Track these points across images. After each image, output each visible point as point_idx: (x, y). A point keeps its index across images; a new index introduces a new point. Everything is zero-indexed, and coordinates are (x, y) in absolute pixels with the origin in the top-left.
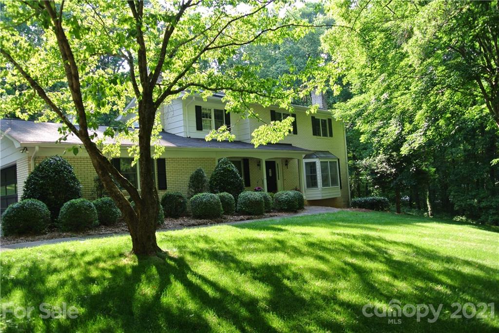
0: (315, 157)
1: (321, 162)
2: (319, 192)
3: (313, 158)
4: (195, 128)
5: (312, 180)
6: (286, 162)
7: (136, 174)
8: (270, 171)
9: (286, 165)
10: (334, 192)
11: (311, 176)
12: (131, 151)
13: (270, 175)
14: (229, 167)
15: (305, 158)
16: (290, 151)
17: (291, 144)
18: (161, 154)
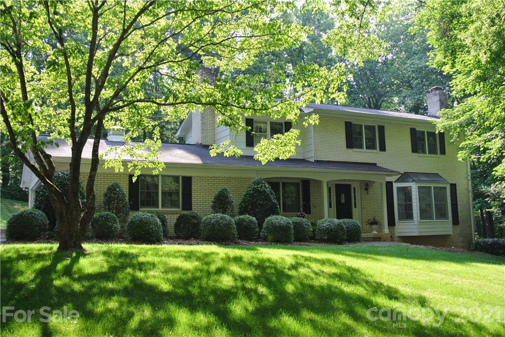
0: (411, 180)
1: (419, 187)
2: (415, 227)
3: (407, 182)
4: (245, 144)
5: (406, 210)
6: (367, 186)
7: (158, 192)
8: (343, 196)
9: (366, 189)
10: (444, 227)
11: (406, 204)
12: (131, 166)
13: (343, 201)
14: (261, 187)
15: (397, 181)
16: (360, 172)
17: (375, 164)
18: (161, 170)
